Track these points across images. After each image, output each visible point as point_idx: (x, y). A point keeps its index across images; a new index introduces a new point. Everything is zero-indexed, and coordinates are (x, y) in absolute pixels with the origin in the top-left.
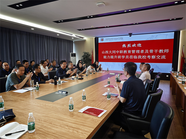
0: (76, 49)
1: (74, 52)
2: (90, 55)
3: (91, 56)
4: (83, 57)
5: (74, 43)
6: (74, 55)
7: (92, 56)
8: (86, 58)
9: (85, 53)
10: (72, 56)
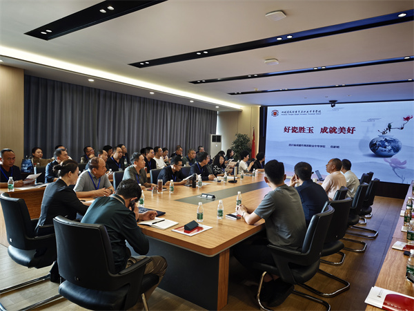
0: (223, 128)
1: (218, 133)
2: (248, 141)
3: (251, 142)
4: (235, 143)
5: (219, 115)
6: (217, 139)
7: (254, 143)
8: (242, 145)
9: (240, 136)
10: (213, 141)
